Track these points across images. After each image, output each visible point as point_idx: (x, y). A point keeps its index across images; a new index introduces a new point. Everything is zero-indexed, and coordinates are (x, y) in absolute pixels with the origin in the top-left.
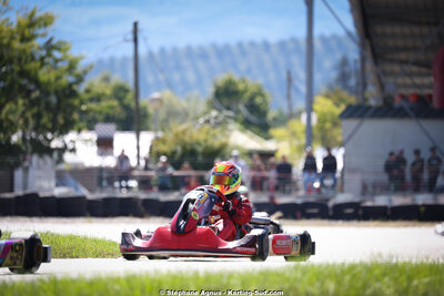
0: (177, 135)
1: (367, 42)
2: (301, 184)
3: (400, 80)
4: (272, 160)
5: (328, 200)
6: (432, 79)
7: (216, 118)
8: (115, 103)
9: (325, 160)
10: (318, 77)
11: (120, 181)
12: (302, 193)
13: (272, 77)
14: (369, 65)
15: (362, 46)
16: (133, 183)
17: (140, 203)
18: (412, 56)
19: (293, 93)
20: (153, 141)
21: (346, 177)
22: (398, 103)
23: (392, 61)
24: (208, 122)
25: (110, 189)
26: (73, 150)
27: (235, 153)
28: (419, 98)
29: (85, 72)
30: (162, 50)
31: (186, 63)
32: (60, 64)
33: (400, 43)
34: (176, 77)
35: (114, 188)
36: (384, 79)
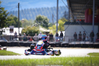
0: (28, 28)
1: (70, 8)
2: (55, 39)
3: (77, 16)
4: (49, 34)
5: (61, 43)
6: (85, 16)
7: (36, 24)
8: (14, 21)
9: (61, 34)
10: (59, 16)
11: (15, 39)
12: (55, 41)
13: (49, 15)
14: (71, 13)
15: (69, 9)
16: (18, 39)
17: (19, 43)
18: (80, 11)
19: (54, 19)
20: (22, 30)
21: (65, 38)
22: (77, 21)
23: (76, 12)
24: (35, 25)
25: (12, 40)
26: (4, 32)
27: (41, 32)
28: (82, 20)
29: (7, 14)
30: (25, 9)
31: (30, 12)
32: (2, 12)
33: (78, 8)
34: (28, 15)
35: (13, 40)
36: (74, 16)
